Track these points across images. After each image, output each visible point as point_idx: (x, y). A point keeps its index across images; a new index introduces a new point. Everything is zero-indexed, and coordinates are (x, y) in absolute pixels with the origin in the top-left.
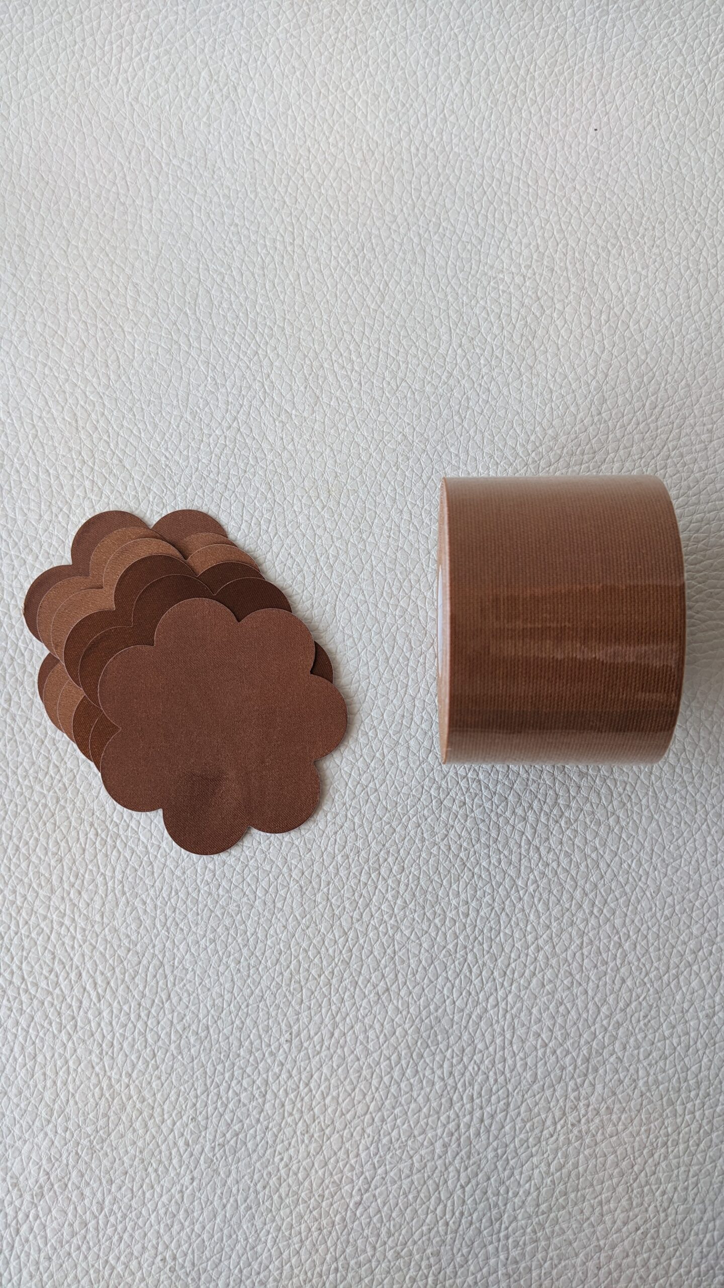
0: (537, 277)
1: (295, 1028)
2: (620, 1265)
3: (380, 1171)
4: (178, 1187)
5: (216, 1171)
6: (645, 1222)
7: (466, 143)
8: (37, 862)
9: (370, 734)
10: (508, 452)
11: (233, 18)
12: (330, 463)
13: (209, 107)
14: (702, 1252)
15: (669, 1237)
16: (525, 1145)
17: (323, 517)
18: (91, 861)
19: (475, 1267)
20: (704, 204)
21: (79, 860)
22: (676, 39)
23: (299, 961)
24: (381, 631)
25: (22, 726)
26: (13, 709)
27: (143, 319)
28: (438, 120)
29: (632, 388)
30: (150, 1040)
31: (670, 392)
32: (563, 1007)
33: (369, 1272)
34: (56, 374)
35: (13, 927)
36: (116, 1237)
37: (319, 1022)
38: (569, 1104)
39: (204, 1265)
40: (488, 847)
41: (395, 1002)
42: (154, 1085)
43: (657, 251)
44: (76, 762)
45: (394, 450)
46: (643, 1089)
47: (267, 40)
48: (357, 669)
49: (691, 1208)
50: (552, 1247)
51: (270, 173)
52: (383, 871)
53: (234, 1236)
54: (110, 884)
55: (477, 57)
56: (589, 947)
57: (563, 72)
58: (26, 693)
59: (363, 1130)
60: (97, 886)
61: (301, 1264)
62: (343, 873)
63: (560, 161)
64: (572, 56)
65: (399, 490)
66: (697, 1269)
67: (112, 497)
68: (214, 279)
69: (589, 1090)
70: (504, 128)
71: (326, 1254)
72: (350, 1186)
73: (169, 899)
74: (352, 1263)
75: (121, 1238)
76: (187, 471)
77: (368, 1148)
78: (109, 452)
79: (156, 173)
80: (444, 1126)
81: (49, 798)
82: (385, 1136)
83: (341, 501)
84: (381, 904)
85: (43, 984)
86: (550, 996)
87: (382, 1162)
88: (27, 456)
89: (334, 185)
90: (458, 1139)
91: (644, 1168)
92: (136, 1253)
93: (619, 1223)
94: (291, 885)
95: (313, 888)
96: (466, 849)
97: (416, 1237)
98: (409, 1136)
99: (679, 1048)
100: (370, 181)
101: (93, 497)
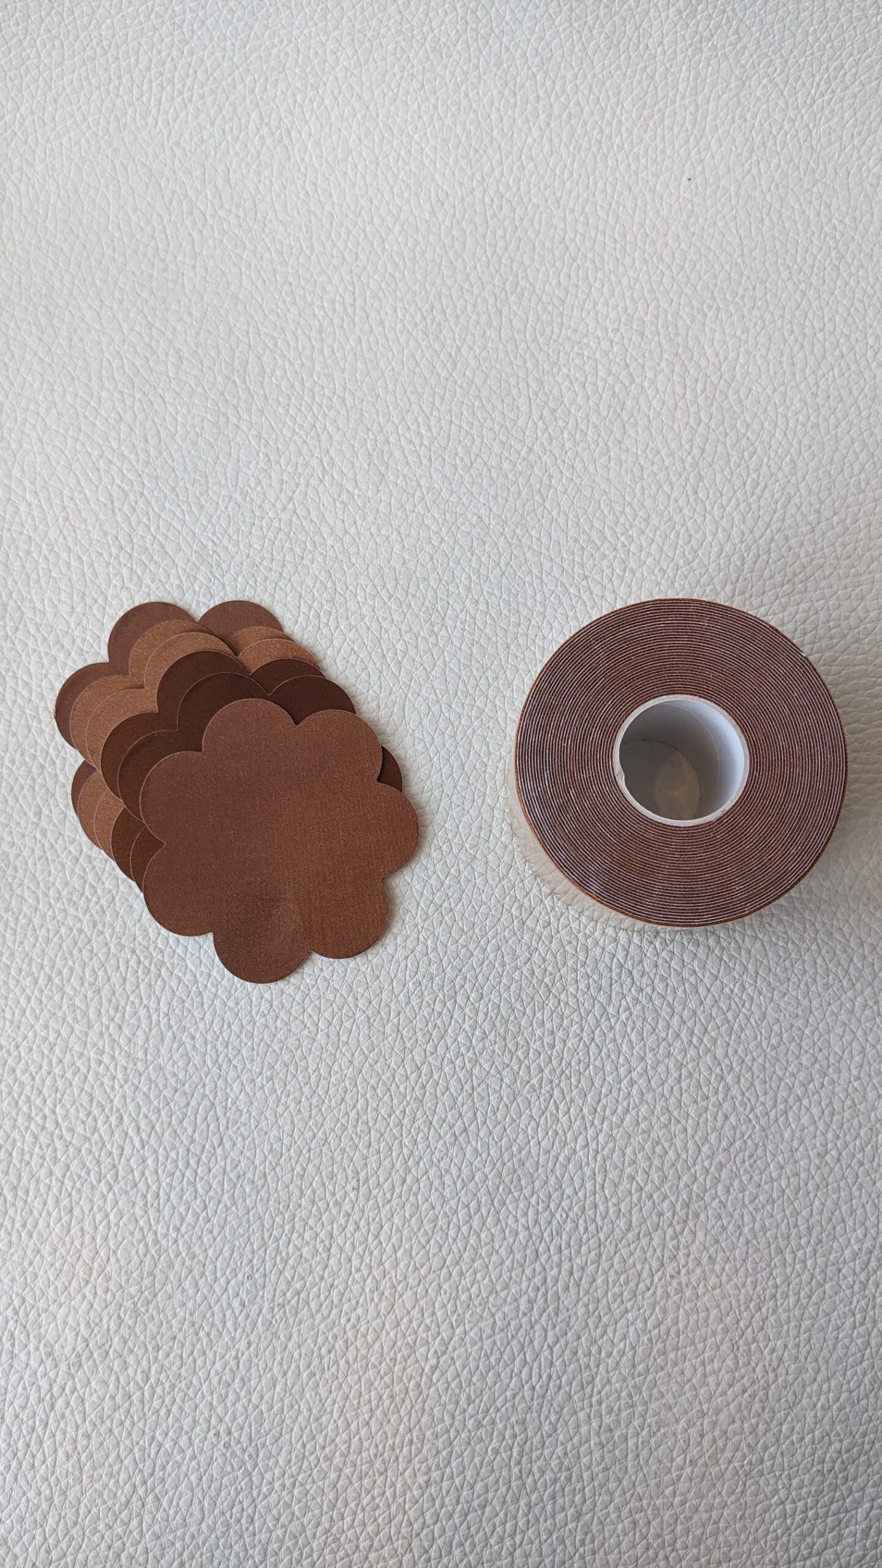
0: (626, 342)
1: (362, 1175)
2: (725, 1432)
3: (457, 1331)
4: (233, 1353)
5: (275, 1335)
6: (753, 1383)
7: (547, 193)
8: (72, 993)
9: (444, 848)
10: (594, 535)
11: (287, 54)
12: (397, 548)
13: (259, 153)
14: (816, 1416)
15: (779, 1400)
16: (619, 1299)
17: (390, 608)
18: (133, 992)
19: (564, 1436)
20: (810, 262)
21: (119, 990)
22: (777, 80)
23: (367, 1101)
24: (455, 734)
25: (53, 841)
26: (43, 824)
27: (187, 388)
28: (515, 169)
29: (732, 464)
30: (200, 1190)
31: (773, 470)
32: (660, 1147)
33: (447, 1443)
34: (89, 450)
35: (45, 1066)
36: (164, 1410)
37: (389, 1166)
38: (667, 1254)
39: (263, 1440)
40: (576, 971)
41: (474, 1143)
42: (205, 1240)
43: (758, 313)
44: (114, 881)
45: (469, 533)
46: (749, 1236)
47: (324, 79)
48: (429, 776)
49: (803, 1366)
50: (650, 1412)
51: (328, 226)
52: (459, 998)
53: (296, 1407)
54: (154, 1017)
55: (557, 98)
56: (688, 1081)
57: (653, 116)
58: (58, 805)
59: (440, 1287)
60: (139, 1020)
61: (371, 1436)
62: (415, 1002)
63: (651, 214)
64: (663, 98)
65: (474, 578)
66: (810, 1436)
67: (153, 587)
68: (264, 343)
69: (689, 1238)
70: (588, 178)
71: (400, 1424)
72: (426, 1347)
73: (221, 1033)
74: (428, 1433)
75: (169, 1412)
76: (237, 558)
77: (444, 1306)
78: (149, 536)
79: (199, 225)
80: (530, 1280)
81: (85, 922)
82: (463, 1292)
83: (410, 591)
84: (457, 1035)
85: (80, 1130)
86: (645, 1135)
87: (461, 1321)
88: (56, 541)
89: (400, 239)
90: (545, 1295)
91: (750, 1324)
92: (185, 1428)
93: (724, 1385)
94: (357, 1016)
95: (382, 1018)
96: (551, 974)
97: (499, 1403)
98: (491, 1292)
99: (787, 1191)
100: (439, 235)
101: (132, 587)
